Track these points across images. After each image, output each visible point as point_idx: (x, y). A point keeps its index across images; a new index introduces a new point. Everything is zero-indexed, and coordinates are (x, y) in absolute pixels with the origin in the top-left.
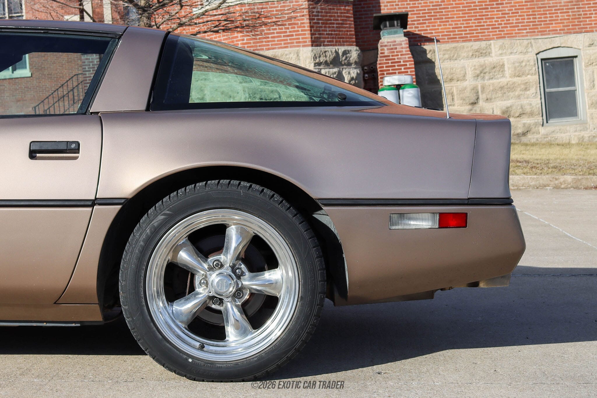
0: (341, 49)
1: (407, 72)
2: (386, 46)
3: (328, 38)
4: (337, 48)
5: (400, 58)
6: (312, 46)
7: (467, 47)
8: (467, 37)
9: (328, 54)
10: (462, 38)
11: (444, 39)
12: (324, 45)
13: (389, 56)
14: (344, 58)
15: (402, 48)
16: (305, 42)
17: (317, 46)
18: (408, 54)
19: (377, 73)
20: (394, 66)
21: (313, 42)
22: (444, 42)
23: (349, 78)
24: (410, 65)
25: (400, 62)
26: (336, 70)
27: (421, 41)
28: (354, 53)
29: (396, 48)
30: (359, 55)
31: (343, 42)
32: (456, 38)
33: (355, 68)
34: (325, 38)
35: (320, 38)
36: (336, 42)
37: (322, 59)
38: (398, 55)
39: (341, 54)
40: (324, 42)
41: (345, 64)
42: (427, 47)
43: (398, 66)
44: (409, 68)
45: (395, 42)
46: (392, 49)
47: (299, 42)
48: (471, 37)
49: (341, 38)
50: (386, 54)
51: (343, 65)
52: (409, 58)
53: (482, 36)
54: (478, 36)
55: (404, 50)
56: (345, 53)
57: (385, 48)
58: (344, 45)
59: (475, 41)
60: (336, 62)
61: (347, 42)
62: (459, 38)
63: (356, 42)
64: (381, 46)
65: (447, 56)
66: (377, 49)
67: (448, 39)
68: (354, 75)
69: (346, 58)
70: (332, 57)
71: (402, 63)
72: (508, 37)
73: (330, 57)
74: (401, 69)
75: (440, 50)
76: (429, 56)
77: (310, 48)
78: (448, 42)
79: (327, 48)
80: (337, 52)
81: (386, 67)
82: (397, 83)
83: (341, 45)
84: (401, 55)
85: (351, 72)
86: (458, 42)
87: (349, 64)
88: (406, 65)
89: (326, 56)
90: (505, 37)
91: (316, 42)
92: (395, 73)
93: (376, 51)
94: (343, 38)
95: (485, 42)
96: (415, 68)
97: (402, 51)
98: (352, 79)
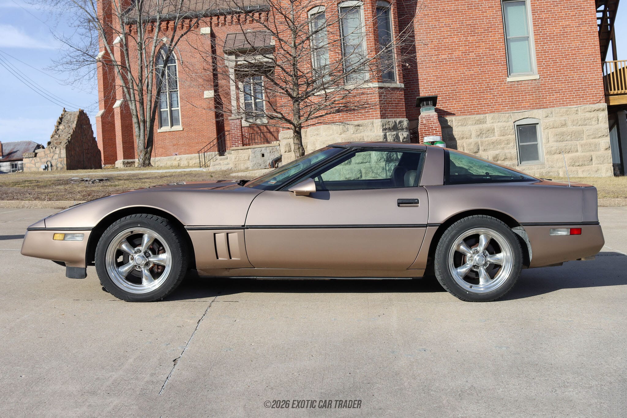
0: (398, 120)
1: (437, 134)
2: (424, 118)
3: (390, 113)
4: (395, 119)
5: (433, 125)
6: (381, 118)
7: (472, 118)
8: (472, 112)
9: (390, 123)
10: (469, 112)
11: (458, 113)
12: (388, 118)
13: (426, 124)
14: (399, 126)
15: (434, 119)
16: (377, 116)
17: (384, 118)
18: (437, 123)
19: (418, 134)
20: (429, 130)
21: (381, 116)
22: (458, 115)
23: (403, 138)
24: (439, 129)
25: (433, 128)
26: (395, 133)
27: (444, 115)
28: (405, 122)
29: (430, 119)
30: (408, 123)
31: (399, 115)
32: (465, 112)
33: (406, 132)
34: (388, 113)
35: (386, 113)
36: (395, 116)
37: (387, 126)
38: (431, 124)
39: (397, 123)
40: (388, 116)
41: (400, 129)
42: (448, 118)
43: (431, 130)
44: (438, 131)
45: (430, 115)
46: (428, 120)
47: (374, 116)
48: (474, 112)
49: (397, 113)
50: (424, 123)
51: (399, 130)
52: (438, 125)
53: (481, 111)
54: (479, 111)
55: (435, 120)
56: (400, 122)
57: (424, 119)
58: (399, 118)
59: (477, 114)
60: (395, 128)
61: (401, 115)
62: (467, 112)
63: (406, 115)
64: (421, 118)
65: (460, 124)
66: (418, 119)
67: (460, 113)
68: (405, 136)
69: (401, 125)
70: (393, 125)
71: (434, 128)
72: (497, 112)
73: (391, 125)
74: (433, 132)
75: (455, 120)
76: (449, 124)
77: (380, 120)
78: (461, 115)
79: (390, 120)
80: (395, 122)
81: (424, 131)
82: (432, 141)
83: (397, 118)
84: (433, 123)
85: (404, 134)
86: (466, 115)
87: (402, 129)
88: (436, 129)
89: (389, 125)
90: (494, 112)
91: (383, 116)
92: (430, 134)
93: (417, 121)
94: (399, 113)
95: (483, 115)
96: (442, 131)
97: (434, 121)
98: (404, 138)
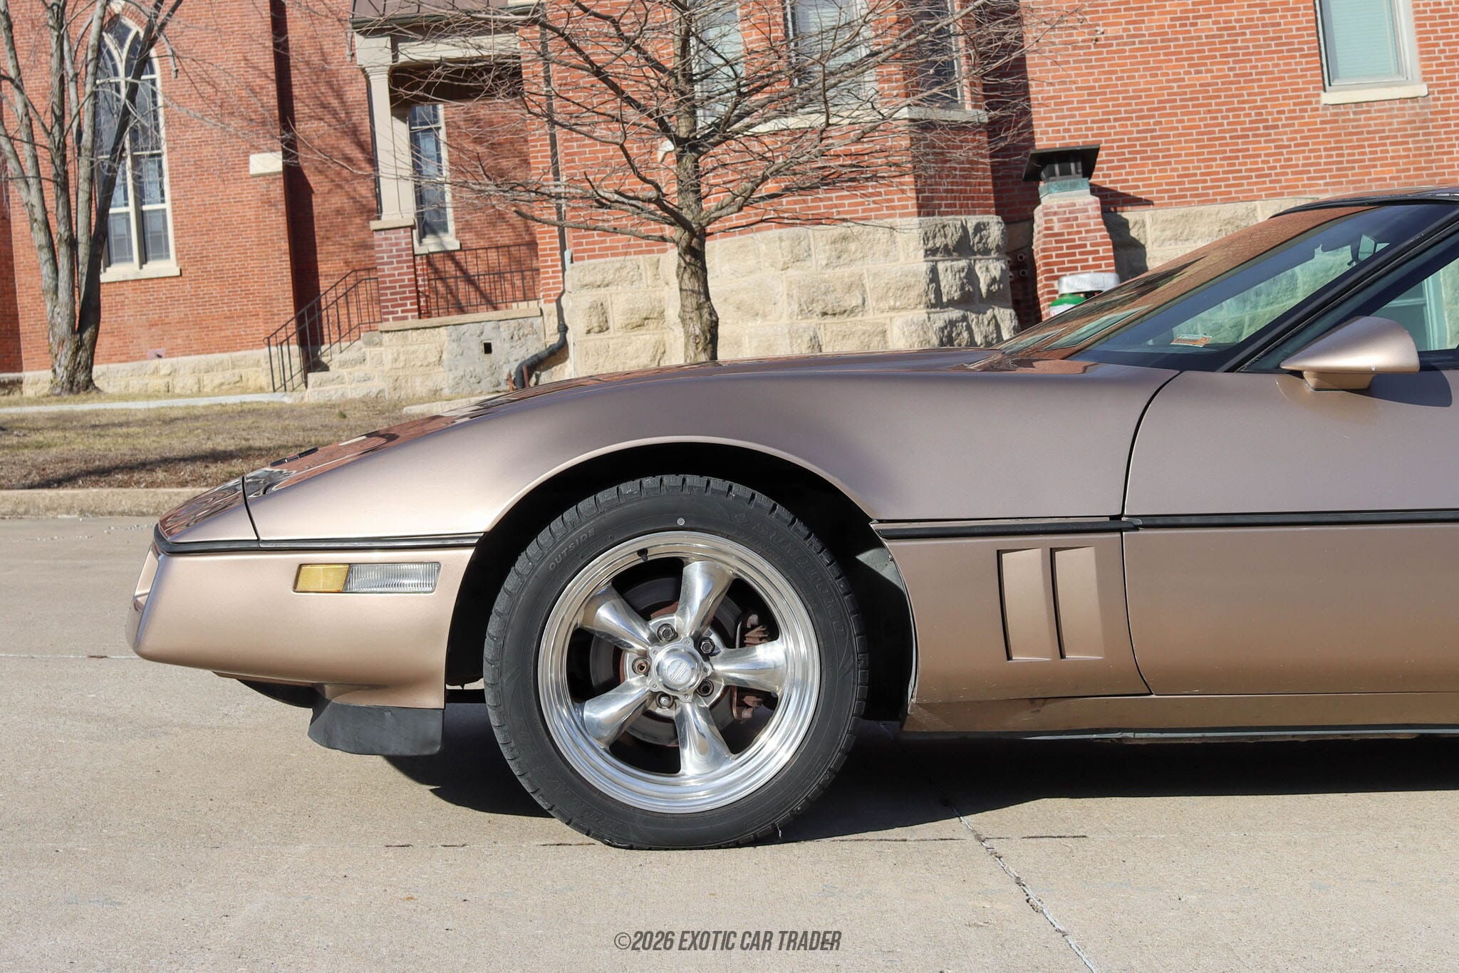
0: (972, 221)
1: (1100, 266)
2: (1055, 213)
3: (946, 198)
4: (963, 217)
5: (1085, 239)
6: (919, 214)
7: (1209, 215)
8: (1208, 195)
9: (949, 231)
10: (1197, 196)
11: (1163, 198)
12: (941, 214)
13: (1062, 234)
14: (977, 239)
15: (1088, 218)
16: (906, 207)
17: (928, 214)
18: (1100, 230)
19: (1034, 269)
20: (1074, 254)
21: (920, 206)
22: (1161, 205)
23: (988, 280)
24: (1105, 251)
25: (1085, 246)
26: (963, 263)
27: (1115, 204)
28: (995, 230)
29: (1076, 219)
30: (1003, 233)
31: (973, 206)
32: (1185, 196)
33: (997, 259)
34: (941, 199)
35: (933, 198)
36: (961, 206)
37: (939, 242)
38: (1080, 232)
39: (971, 231)
40: (940, 206)
41: (979, 252)
42: (1130, 214)
43: (1081, 254)
44: (1103, 258)
45: (1074, 205)
46: (1068, 219)
47: (893, 208)
48: (1214, 194)
49: (968, 198)
50: (1056, 230)
51: (975, 254)
52: (1102, 237)
53: (1236, 192)
54: (1230, 193)
55: (1092, 221)
56: (979, 228)
57: (1055, 218)
58: (974, 213)
59: (1225, 201)
60: (963, 247)
61: (979, 206)
62: (1192, 196)
63: (997, 206)
64: (1046, 214)
65: (1168, 233)
66: (1032, 219)
67: (1170, 198)
68: (996, 273)
69: (981, 238)
70: (956, 237)
71: (1089, 248)
72: (1289, 194)
73: (952, 237)
74: (1087, 260)
75: (1154, 222)
76: (1133, 233)
77: (916, 220)
78: (1171, 204)
79: (948, 219)
80: (964, 228)
81: (1057, 256)
83: (969, 213)
84: (1087, 232)
85: (991, 267)
86: (1189, 203)
87: (986, 252)
88: (1097, 252)
89: (945, 236)
90: (1282, 194)
91: (925, 208)
92: (1076, 268)
93: (1027, 225)
94: (973, 198)
95: (1244, 205)
96: (1116, 257)
97: (1089, 225)
98: (994, 281)
